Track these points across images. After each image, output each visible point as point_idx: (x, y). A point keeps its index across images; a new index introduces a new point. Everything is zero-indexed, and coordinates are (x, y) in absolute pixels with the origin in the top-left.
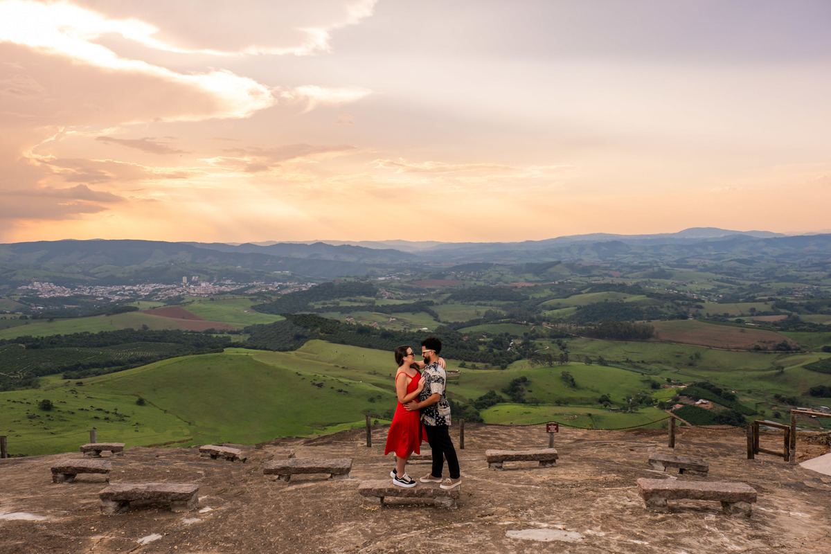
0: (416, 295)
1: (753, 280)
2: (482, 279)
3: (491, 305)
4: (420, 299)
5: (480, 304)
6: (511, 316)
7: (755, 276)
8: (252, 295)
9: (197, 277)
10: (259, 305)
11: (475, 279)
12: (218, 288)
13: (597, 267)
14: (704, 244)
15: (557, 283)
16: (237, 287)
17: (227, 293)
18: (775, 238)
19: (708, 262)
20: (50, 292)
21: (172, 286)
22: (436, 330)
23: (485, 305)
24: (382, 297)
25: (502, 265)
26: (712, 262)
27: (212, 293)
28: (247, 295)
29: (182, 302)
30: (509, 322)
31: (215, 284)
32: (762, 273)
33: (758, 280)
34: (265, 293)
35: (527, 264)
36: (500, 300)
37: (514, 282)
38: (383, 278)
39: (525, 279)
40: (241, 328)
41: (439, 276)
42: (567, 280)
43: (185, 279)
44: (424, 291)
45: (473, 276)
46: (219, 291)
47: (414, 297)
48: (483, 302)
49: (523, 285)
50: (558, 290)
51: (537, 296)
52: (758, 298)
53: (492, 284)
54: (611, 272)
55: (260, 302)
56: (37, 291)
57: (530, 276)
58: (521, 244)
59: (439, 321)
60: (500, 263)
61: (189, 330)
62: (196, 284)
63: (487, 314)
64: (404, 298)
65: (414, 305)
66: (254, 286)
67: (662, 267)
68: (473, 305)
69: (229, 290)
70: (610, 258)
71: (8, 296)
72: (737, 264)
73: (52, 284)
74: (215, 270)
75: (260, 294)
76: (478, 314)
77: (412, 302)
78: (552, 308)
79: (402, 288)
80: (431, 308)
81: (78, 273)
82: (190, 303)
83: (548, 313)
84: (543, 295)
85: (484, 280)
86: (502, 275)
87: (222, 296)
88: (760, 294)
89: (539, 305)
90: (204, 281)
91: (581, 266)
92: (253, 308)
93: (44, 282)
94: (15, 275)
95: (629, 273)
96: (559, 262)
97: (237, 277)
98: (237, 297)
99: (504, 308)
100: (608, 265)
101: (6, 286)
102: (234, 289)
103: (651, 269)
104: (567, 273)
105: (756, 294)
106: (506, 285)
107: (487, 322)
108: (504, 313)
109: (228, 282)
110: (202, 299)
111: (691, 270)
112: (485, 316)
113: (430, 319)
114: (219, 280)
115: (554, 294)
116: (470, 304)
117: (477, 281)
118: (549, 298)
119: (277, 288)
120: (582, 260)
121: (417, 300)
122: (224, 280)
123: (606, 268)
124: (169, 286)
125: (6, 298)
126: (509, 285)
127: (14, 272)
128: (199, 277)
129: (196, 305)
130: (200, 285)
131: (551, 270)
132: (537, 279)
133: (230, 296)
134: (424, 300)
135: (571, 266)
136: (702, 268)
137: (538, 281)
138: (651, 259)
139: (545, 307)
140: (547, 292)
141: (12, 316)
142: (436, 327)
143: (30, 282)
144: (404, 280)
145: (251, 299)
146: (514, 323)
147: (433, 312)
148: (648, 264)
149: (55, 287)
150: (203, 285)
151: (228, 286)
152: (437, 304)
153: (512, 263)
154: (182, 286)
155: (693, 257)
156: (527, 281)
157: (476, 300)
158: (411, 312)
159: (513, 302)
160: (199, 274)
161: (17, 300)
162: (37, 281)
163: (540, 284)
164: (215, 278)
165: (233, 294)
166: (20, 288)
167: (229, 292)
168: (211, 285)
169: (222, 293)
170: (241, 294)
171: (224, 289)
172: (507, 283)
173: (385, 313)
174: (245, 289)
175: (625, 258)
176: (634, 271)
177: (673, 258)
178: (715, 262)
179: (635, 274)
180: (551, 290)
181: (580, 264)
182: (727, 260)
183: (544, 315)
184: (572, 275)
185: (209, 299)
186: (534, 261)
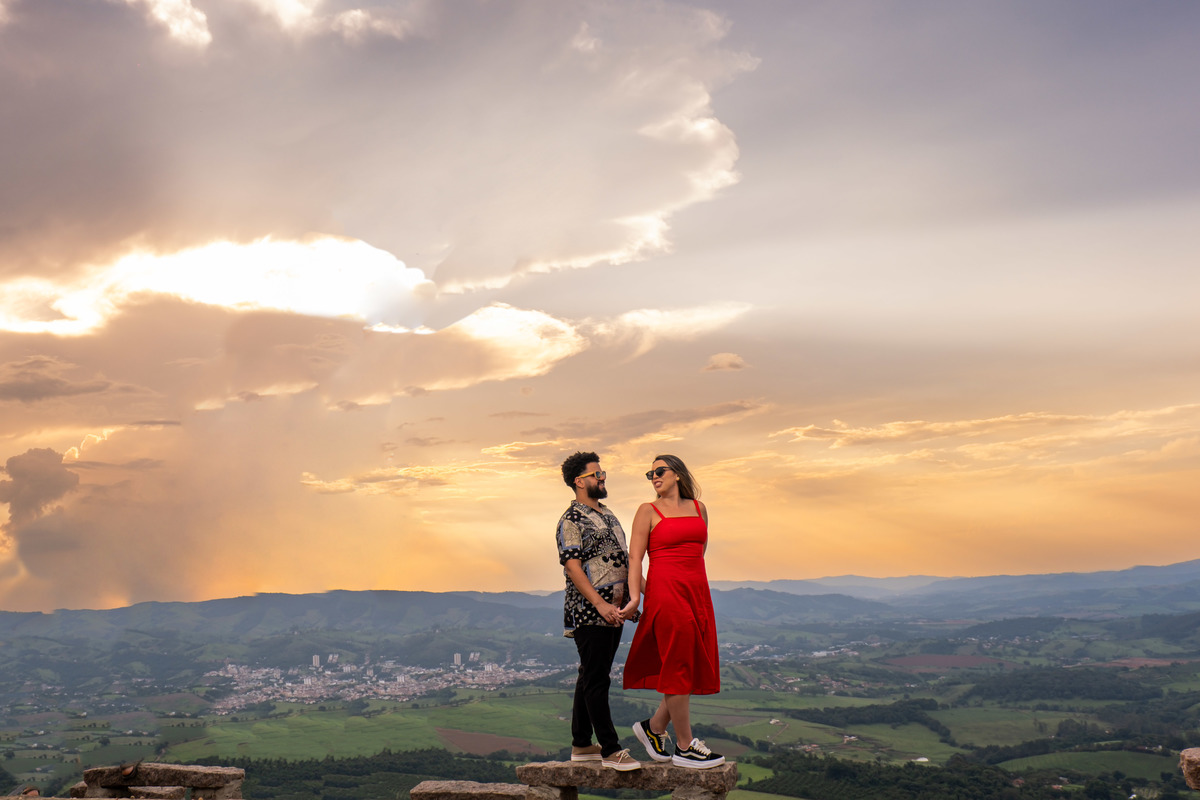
0: (896, 687)
2: (1041, 653)
3: (1071, 710)
4: (907, 697)
5: (1045, 708)
6: (1124, 734)
11: (1026, 653)
12: (513, 674)
16: (546, 673)
17: (528, 683)
21: (436, 670)
22: (948, 763)
23: (1056, 709)
24: (824, 692)
25: (1083, 621)
27: (503, 684)
29: (452, 699)
30: (1120, 748)
31: (508, 667)
35: (1145, 617)
36: (1092, 698)
37: (1120, 657)
38: (823, 654)
39: (1146, 652)
41: (943, 646)
43: (457, 657)
44: (913, 679)
45: (1021, 647)
46: (515, 680)
47: (892, 691)
48: (1049, 703)
49: (1143, 662)
51: (1182, 688)
53: (1067, 663)
56: (231, 679)
57: (1156, 644)
58: (1124, 575)
59: (953, 744)
60: (1079, 616)
61: (465, 753)
62: (476, 666)
63: (1063, 729)
64: (871, 694)
65: (893, 708)
68: (1027, 708)
69: (532, 678)
71: (190, 687)
74: (508, 641)
76: (1042, 728)
77: (889, 701)
79: (865, 674)
80: (932, 715)
82: (466, 701)
85: (1048, 655)
86: (1089, 642)
87: (521, 689)
90: (489, 661)
93: (242, 664)
94: (201, 653)
97: (549, 654)
98: (547, 691)
99: (1102, 715)
101: (188, 672)
102: (541, 676)
106: (1100, 664)
107: (1064, 747)
108: (1105, 727)
109: (531, 662)
110: (487, 694)
112: (1058, 735)
113: (934, 739)
114: (514, 660)
116: (1021, 708)
117: (1030, 655)
121: (900, 697)
122: (524, 659)
124: (432, 671)
125: (188, 691)
126: (1108, 665)
127: (201, 649)
128: (482, 653)
129: (475, 705)
130: (483, 669)
133: (534, 690)
134: (913, 697)
137: (1174, 655)
141: (193, 721)
142: (947, 757)
143: (221, 666)
144: (866, 657)
146: (1133, 749)
147: (938, 723)
150: (488, 668)
151: (531, 670)
152: (945, 707)
153: (1108, 616)
154: (453, 671)
156: (1149, 654)
157: (1033, 697)
158: (888, 722)
159: (1123, 703)
160: (481, 648)
161: (202, 695)
162: (232, 663)
163: (1184, 662)
164: (508, 656)
165: (539, 685)
166: (208, 675)
167: (533, 682)
168: (500, 669)
169: (520, 683)
170: (553, 686)
171: (524, 676)
172: (1102, 659)
173: (833, 725)
174: (562, 676)
185: (498, 694)
186: (1162, 611)
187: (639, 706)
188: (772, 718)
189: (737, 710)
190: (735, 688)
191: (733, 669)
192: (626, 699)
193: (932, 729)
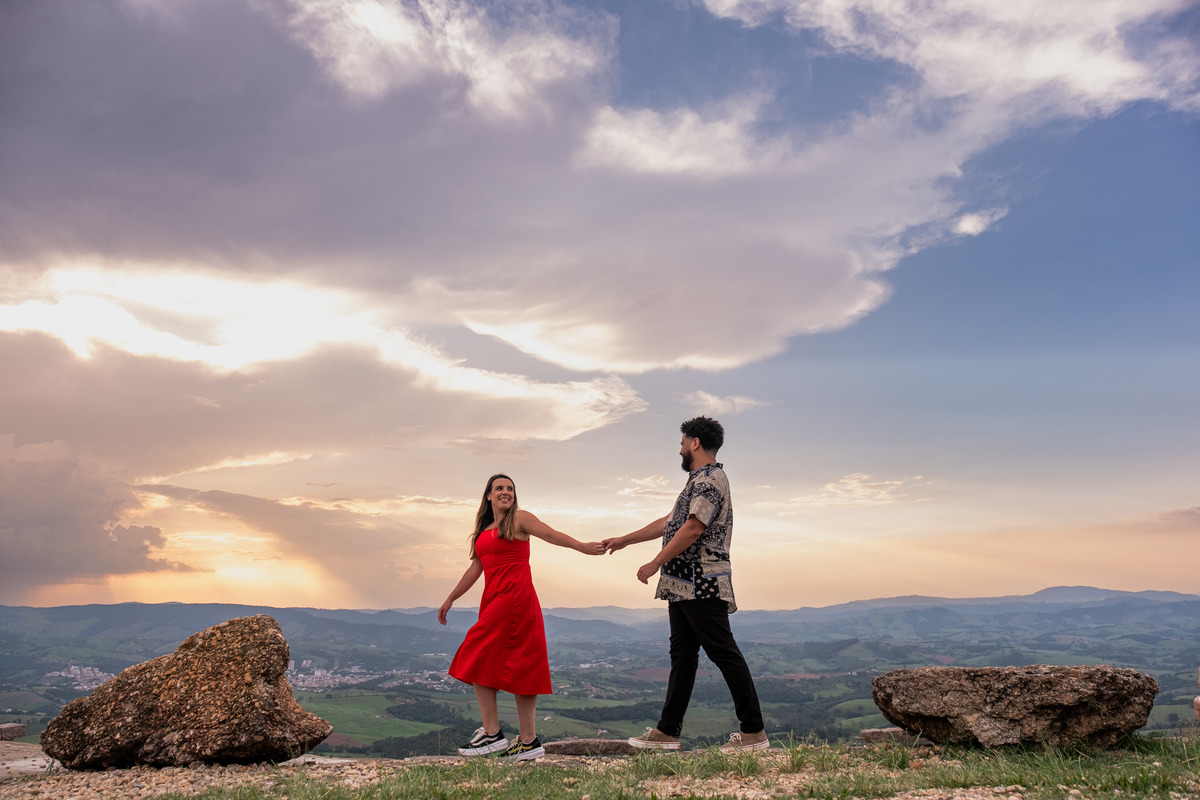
0: (638, 692)
1: (1165, 668)
4: (645, 699)
6: (786, 727)
7: (1165, 661)
8: (389, 689)
9: (310, 662)
10: (398, 707)
12: (339, 679)
13: (915, 648)
14: (1076, 612)
15: (854, 673)
16: (368, 678)
17: (352, 686)
18: (1185, 601)
19: (1087, 640)
20: (91, 681)
24: (586, 696)
25: (767, 645)
26: (1093, 639)
27: (329, 687)
28: (382, 690)
31: (335, 673)
32: (1175, 656)
33: (1171, 668)
34: (409, 687)
35: (807, 643)
37: (788, 672)
38: (588, 666)
39: (805, 668)
40: (369, 744)
42: (870, 669)
43: (291, 664)
44: (650, 686)
46: (340, 683)
47: (635, 695)
49: (803, 677)
50: (858, 685)
51: (826, 694)
52: (1178, 698)
54: (938, 657)
55: (400, 701)
56: (73, 679)
57: (812, 663)
58: (795, 613)
60: (765, 642)
62: (308, 671)
64: (620, 698)
65: (635, 708)
66: (392, 677)
67: (1016, 648)
69: (355, 682)
70: (934, 635)
71: (30, 686)
72: (1134, 643)
73: (96, 670)
74: (338, 651)
75: (401, 689)
77: (632, 703)
78: (851, 715)
79: (617, 681)
81: (138, 653)
83: (846, 723)
84: (835, 694)
86: (770, 660)
87: (345, 691)
88: (1180, 690)
89: (831, 710)
90: (319, 667)
91: (889, 647)
92: (389, 710)
93: (85, 666)
94: (46, 654)
95: (966, 658)
96: (855, 641)
97: (370, 662)
98: (366, 693)
99: (774, 713)
100: (932, 646)
101: (30, 672)
102: (363, 680)
103: (1000, 652)
104: (868, 657)
105: (1173, 692)
106: (776, 676)
108: (775, 721)
109: (355, 669)
110: (314, 695)
111: (1063, 653)
114: (341, 666)
115: (852, 691)
116: (722, 708)
118: (845, 697)
119: (427, 679)
120: (891, 637)
121: (640, 700)
122: (350, 667)
123: (929, 650)
125: (27, 689)
126: (781, 678)
127: (45, 651)
128: (313, 661)
130: (313, 674)
131: (843, 653)
132: (824, 667)
133: (355, 692)
134: (649, 700)
135: (874, 647)
136: (1080, 649)
137: (826, 671)
138: (997, 636)
139: (838, 713)
140: (841, 689)
141: (30, 718)
143: (66, 666)
144: (619, 668)
145: (388, 697)
148: (994, 644)
149: (100, 674)
150: (318, 673)
151: (355, 676)
153: (783, 642)
155: (1063, 632)
156: (808, 670)
158: (630, 719)
159: (788, 705)
160: (313, 657)
161: (41, 693)
162: (75, 665)
163: (829, 676)
164: (336, 664)
165: (361, 688)
166: (49, 675)
167: (355, 685)
168: (328, 675)
169: (344, 687)
170: (373, 689)
171: (348, 680)
172: (777, 673)
173: (590, 721)
174: (380, 680)
175: (957, 634)
176: (974, 654)
177: (1032, 634)
178: (1098, 640)
179: (976, 659)
180: (848, 686)
181: (888, 644)
182: (1117, 636)
183: (839, 726)
184: (877, 661)
185: (324, 695)
186: (818, 639)
187: (443, 706)
188: (545, 716)
192: (432, 700)
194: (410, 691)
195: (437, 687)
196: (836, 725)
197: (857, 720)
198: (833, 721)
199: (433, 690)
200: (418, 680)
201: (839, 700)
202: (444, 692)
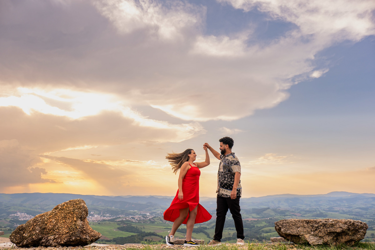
4: (200, 226)
5: (230, 229)
7: (370, 216)
8: (118, 222)
9: (93, 212)
10: (121, 227)
12: (102, 218)
13: (288, 211)
14: (341, 200)
15: (268, 219)
16: (112, 218)
17: (106, 220)
19: (344, 209)
20: (24, 217)
26: (346, 209)
27: (99, 220)
28: (116, 222)
31: (101, 216)
32: (374, 215)
33: (372, 219)
34: (125, 221)
35: (253, 209)
37: (247, 218)
39: (252, 217)
40: (112, 239)
42: (273, 217)
48: (231, 228)
49: (251, 220)
50: (269, 222)
51: (259, 225)
54: (296, 214)
55: (122, 225)
56: (18, 217)
57: (254, 215)
58: (249, 199)
62: (92, 215)
63: (234, 234)
66: (119, 217)
67: (321, 211)
68: (227, 229)
69: (107, 219)
70: (294, 207)
71: (5, 219)
72: (360, 210)
73: (26, 214)
74: (102, 209)
75: (122, 221)
76: (229, 234)
77: (196, 227)
78: (267, 232)
80: (206, 231)
81: (39, 209)
83: (265, 235)
84: (262, 225)
87: (104, 222)
89: (261, 230)
90: (96, 214)
91: (280, 210)
92: (118, 228)
93: (22, 212)
94: (10, 209)
95: (305, 214)
96: (269, 208)
97: (112, 212)
98: (111, 223)
100: (294, 210)
101: (5, 214)
102: (110, 218)
103: (316, 212)
104: (273, 213)
105: (373, 226)
107: (234, 239)
109: (108, 215)
110: (94, 223)
111: (337, 213)
112: (233, 236)
113: (206, 236)
114: (103, 214)
115: (267, 224)
117: (228, 217)
118: (265, 226)
119: (130, 218)
120: (280, 207)
122: (106, 214)
123: (293, 212)
125: (4, 220)
127: (10, 207)
128: (94, 212)
130: (94, 216)
131: (265, 212)
132: (258, 216)
133: (108, 222)
134: (202, 226)
135: (275, 210)
136: (342, 212)
137: (258, 218)
138: (315, 207)
139: (263, 231)
140: (264, 224)
141: (5, 229)
143: (16, 213)
145: (118, 224)
147: (207, 233)
148: (314, 210)
149: (27, 215)
150: (96, 216)
151: (108, 217)
152: (209, 229)
153: (245, 208)
155: (336, 206)
157: (228, 227)
158: (196, 232)
159: (247, 229)
160: (94, 211)
161: (8, 221)
162: (19, 212)
163: (260, 219)
164: (102, 213)
165: (109, 221)
166: (11, 215)
168: (99, 216)
169: (104, 220)
170: (113, 221)
171: (105, 218)
173: (183, 233)
174: (116, 219)
175: (302, 206)
176: (307, 213)
177: (326, 207)
178: (348, 209)
179: (308, 215)
180: (266, 223)
181: (279, 209)
182: (354, 208)
183: (263, 236)
184: (276, 215)
185: (97, 223)
186: (256, 207)
187: (135, 227)
188: (168, 231)
189: (160, 229)
190: (160, 223)
191: (160, 218)
192: (132, 225)
193: (205, 234)
194: (125, 222)
195: (134, 221)
196: (262, 235)
197: (269, 234)
198: (261, 234)
199: (132, 222)
200: (127, 219)
201: (263, 227)
202: (136, 223)
